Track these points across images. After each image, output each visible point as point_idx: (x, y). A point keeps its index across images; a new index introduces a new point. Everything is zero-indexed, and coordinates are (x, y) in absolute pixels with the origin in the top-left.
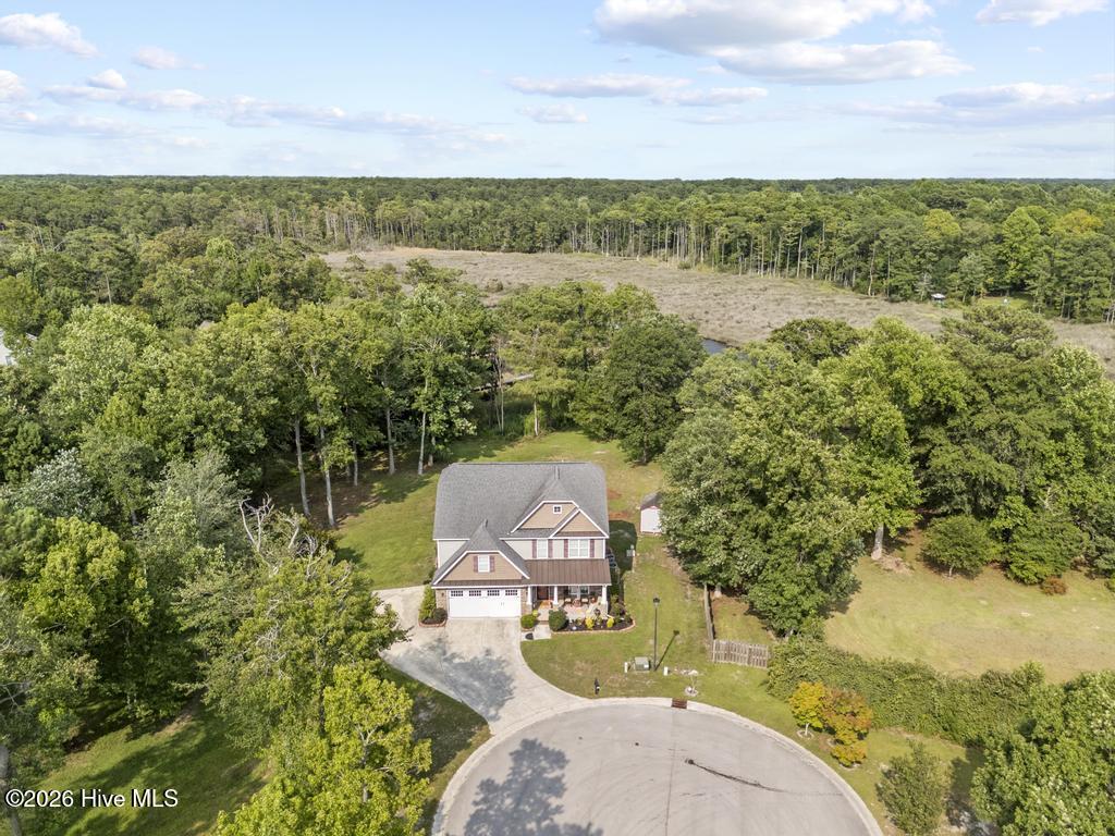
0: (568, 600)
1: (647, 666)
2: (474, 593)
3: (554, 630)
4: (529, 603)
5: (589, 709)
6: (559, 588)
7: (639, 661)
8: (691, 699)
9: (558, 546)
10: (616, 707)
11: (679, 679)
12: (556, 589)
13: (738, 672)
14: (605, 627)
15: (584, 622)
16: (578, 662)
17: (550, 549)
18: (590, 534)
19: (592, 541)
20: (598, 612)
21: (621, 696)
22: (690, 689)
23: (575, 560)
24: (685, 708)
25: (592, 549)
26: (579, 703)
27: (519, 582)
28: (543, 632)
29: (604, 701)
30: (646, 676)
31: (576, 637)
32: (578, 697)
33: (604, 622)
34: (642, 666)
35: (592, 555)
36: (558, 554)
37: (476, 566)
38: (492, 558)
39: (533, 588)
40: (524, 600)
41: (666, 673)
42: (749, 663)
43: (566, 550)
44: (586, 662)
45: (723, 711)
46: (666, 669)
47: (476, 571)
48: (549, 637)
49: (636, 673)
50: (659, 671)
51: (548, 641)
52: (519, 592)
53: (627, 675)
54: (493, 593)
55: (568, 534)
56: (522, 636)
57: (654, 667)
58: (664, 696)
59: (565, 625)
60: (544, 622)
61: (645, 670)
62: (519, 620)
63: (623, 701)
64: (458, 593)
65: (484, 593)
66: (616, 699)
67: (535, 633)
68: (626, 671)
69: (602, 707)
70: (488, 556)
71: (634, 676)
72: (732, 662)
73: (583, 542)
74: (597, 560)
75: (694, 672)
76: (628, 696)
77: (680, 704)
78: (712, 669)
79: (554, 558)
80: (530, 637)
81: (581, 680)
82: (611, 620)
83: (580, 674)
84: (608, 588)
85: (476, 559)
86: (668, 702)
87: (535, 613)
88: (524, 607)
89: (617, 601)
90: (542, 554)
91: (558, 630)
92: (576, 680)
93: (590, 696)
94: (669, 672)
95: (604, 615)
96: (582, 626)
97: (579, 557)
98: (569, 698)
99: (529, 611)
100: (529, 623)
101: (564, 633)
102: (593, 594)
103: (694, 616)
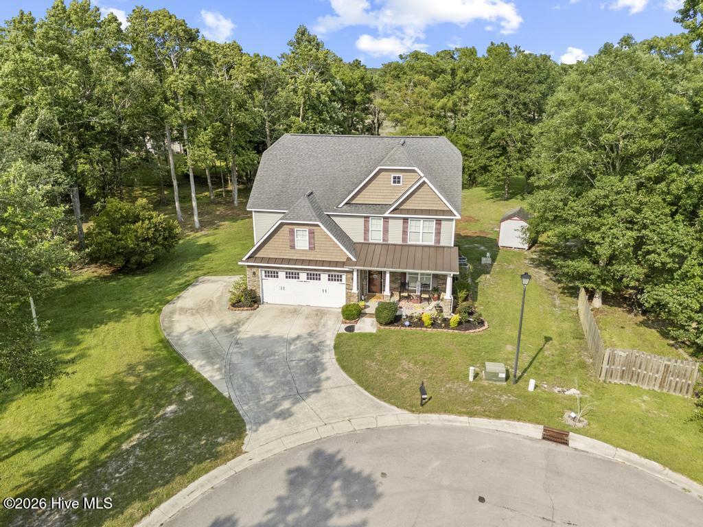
0: (405, 294)
1: (503, 376)
2: (293, 275)
3: (381, 324)
4: (355, 290)
5: (407, 427)
6: (392, 274)
7: (491, 367)
8: (577, 431)
9: (396, 227)
10: (452, 429)
11: (552, 399)
12: (388, 276)
13: (645, 398)
14: (447, 326)
15: (420, 319)
16: (404, 362)
17: (386, 231)
18: (436, 212)
19: (439, 222)
20: (440, 309)
21: (460, 413)
22: (573, 415)
23: (416, 246)
24: (566, 443)
25: (438, 233)
26: (394, 416)
27: (343, 264)
28: (367, 325)
29: (434, 419)
30: (500, 388)
31: (407, 334)
32: (394, 408)
33: (446, 320)
34: (496, 375)
35: (438, 241)
36: (395, 238)
37: (293, 241)
38: (311, 233)
39: (361, 272)
40: (349, 287)
41: (531, 387)
42: (661, 386)
43: (405, 232)
44: (416, 363)
45: (635, 457)
46: (532, 383)
47: (293, 247)
48: (374, 330)
49: (486, 383)
50: (521, 383)
51: (371, 335)
52: (344, 277)
53: (472, 386)
54: (313, 276)
55: (408, 211)
56: (342, 328)
57: (513, 378)
58: (530, 421)
59: (396, 320)
60: (371, 315)
61: (500, 380)
62: (341, 310)
63: (464, 421)
64: (273, 274)
65: (303, 276)
66: (452, 417)
67: (357, 326)
68: (471, 379)
69: (428, 427)
70: (307, 229)
71: (483, 388)
72: (633, 384)
73: (427, 223)
74: (444, 247)
75: (573, 391)
76: (471, 414)
77: (557, 437)
78: (600, 391)
79: (390, 242)
80: (351, 329)
81: (403, 384)
82: (455, 318)
83: (404, 377)
84: (455, 278)
85: (292, 232)
86: (536, 431)
87: (362, 304)
88: (349, 296)
89: (466, 299)
90: (376, 237)
91: (387, 324)
92: (396, 383)
93: (412, 409)
94: (536, 387)
95: (447, 312)
96: (419, 323)
97: (420, 243)
98: (380, 407)
99: (354, 301)
100: (352, 314)
101: (392, 328)
102: (436, 290)
103: (567, 326)
